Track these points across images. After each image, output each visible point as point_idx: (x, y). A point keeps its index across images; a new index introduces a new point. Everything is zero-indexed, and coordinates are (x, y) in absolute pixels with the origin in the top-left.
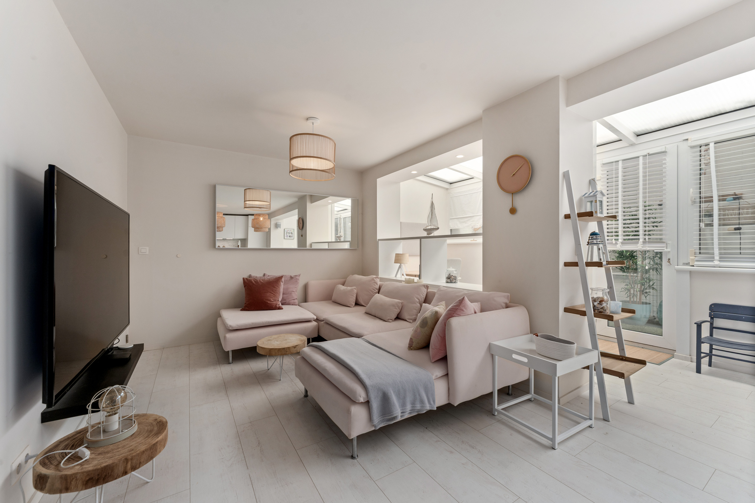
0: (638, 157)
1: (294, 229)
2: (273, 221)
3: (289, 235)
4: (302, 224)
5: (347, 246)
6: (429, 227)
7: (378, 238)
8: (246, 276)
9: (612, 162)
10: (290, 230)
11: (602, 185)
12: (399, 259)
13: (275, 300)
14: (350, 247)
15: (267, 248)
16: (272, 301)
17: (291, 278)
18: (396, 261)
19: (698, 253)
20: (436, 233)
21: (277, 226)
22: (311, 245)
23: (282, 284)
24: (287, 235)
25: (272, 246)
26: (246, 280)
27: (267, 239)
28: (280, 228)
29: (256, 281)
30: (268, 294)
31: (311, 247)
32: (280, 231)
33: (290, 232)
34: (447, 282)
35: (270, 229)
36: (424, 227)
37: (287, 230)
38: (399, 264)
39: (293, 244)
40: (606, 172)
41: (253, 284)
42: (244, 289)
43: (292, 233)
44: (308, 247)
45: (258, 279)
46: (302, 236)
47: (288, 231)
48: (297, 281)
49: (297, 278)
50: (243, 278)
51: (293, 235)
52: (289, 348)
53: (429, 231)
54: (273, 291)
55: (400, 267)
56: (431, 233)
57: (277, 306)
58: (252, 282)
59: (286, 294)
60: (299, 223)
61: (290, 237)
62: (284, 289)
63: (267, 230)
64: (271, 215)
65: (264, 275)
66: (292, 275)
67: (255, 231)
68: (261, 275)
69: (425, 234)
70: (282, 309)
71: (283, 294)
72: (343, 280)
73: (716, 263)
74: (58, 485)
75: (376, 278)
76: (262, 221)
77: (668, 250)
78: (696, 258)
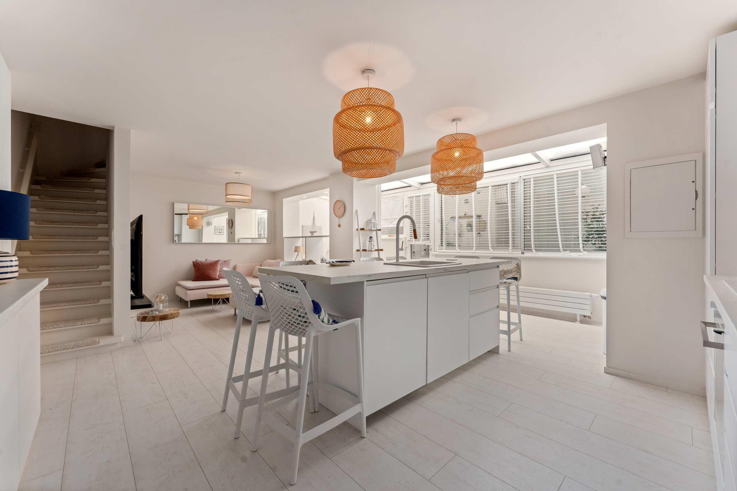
0: (420, 196)
1: (224, 227)
2: (205, 220)
3: (219, 231)
4: (231, 224)
5: (265, 241)
6: (312, 231)
7: (284, 236)
8: (194, 260)
9: (411, 197)
10: (220, 227)
11: (408, 209)
12: (297, 249)
13: (215, 275)
14: (267, 242)
15: (199, 242)
16: (212, 274)
17: (225, 261)
18: (296, 251)
19: (440, 246)
20: (315, 235)
21: (209, 224)
22: (239, 240)
23: (219, 265)
24: (218, 231)
25: (203, 242)
26: (195, 263)
27: (199, 234)
28: (212, 225)
29: (202, 263)
30: (210, 271)
31: (239, 242)
32: (211, 228)
33: (220, 229)
34: (321, 263)
35: (202, 227)
36: (310, 231)
37: (217, 227)
38: (297, 253)
39: (223, 239)
40: (410, 202)
41: (200, 265)
42: (193, 268)
43: (222, 230)
44: (236, 242)
45: (203, 262)
46: (231, 233)
47: (219, 228)
48: (228, 264)
49: (229, 262)
50: (193, 262)
51: (223, 231)
52: (226, 294)
53: (312, 233)
54: (213, 269)
55: (298, 255)
56: (313, 234)
57: (216, 278)
58: (199, 264)
59: (221, 272)
60: (229, 223)
61: (220, 232)
62: (220, 269)
63: (201, 227)
64: (202, 215)
65: (206, 260)
66: (226, 260)
67: (190, 228)
68: (205, 260)
69: (310, 235)
70: (219, 280)
71: (219, 272)
72: (261, 263)
73: (443, 250)
74: (151, 319)
75: (280, 261)
76: (197, 220)
77: (431, 244)
78: (439, 248)
